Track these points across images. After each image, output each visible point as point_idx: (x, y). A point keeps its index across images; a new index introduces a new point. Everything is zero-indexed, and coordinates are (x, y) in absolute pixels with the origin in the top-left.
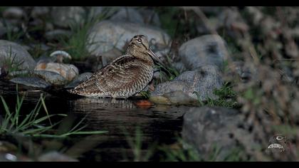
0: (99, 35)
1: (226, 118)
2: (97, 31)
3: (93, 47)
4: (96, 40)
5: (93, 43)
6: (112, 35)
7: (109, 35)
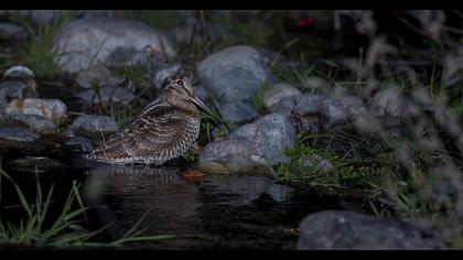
0: (71, 41)
1: (362, 229)
2: (69, 37)
3: (64, 59)
4: (67, 50)
5: (64, 54)
6: (90, 41)
7: (85, 42)
